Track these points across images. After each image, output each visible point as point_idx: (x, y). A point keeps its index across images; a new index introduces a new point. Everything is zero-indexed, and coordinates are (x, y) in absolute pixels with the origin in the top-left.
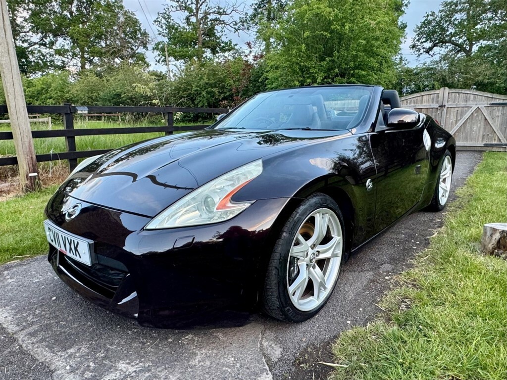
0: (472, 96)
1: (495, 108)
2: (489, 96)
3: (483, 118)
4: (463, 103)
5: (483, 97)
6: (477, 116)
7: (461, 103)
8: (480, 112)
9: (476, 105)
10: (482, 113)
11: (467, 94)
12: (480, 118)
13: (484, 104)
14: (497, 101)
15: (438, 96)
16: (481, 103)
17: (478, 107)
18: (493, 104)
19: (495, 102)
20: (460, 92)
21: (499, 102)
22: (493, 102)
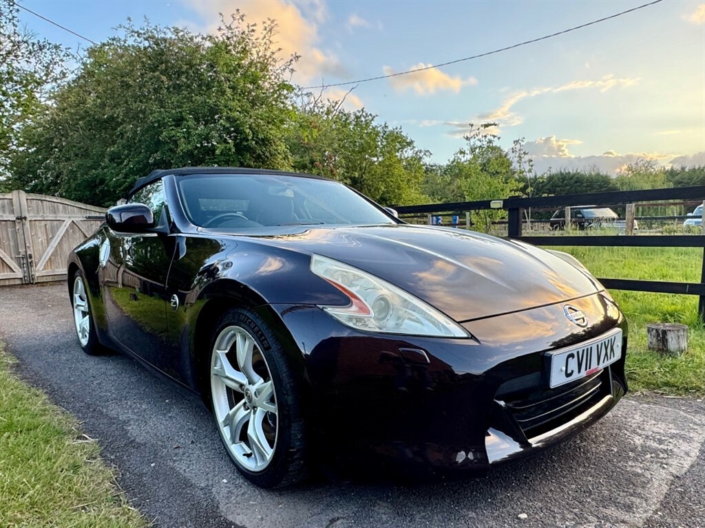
0: (61, 206)
1: (92, 222)
2: (83, 207)
3: (82, 235)
4: (51, 215)
5: (75, 208)
6: (73, 232)
7: (48, 214)
8: (75, 227)
9: (70, 217)
10: (79, 229)
11: (54, 202)
12: (78, 235)
13: (79, 217)
14: (93, 214)
15: (12, 203)
16: (74, 215)
17: (73, 221)
18: (89, 217)
19: (91, 215)
20: (43, 199)
21: (95, 215)
22: (88, 215)
